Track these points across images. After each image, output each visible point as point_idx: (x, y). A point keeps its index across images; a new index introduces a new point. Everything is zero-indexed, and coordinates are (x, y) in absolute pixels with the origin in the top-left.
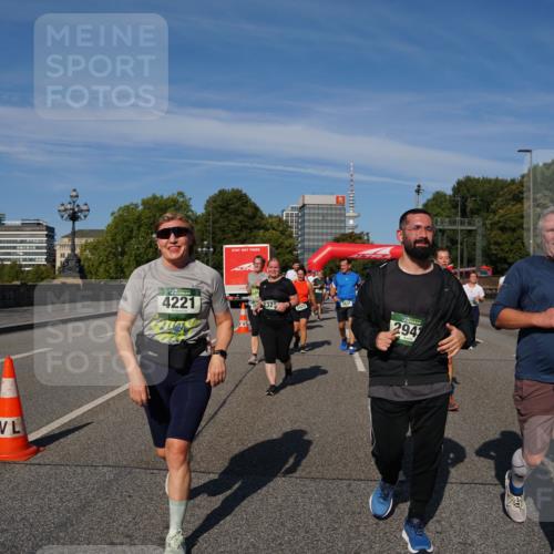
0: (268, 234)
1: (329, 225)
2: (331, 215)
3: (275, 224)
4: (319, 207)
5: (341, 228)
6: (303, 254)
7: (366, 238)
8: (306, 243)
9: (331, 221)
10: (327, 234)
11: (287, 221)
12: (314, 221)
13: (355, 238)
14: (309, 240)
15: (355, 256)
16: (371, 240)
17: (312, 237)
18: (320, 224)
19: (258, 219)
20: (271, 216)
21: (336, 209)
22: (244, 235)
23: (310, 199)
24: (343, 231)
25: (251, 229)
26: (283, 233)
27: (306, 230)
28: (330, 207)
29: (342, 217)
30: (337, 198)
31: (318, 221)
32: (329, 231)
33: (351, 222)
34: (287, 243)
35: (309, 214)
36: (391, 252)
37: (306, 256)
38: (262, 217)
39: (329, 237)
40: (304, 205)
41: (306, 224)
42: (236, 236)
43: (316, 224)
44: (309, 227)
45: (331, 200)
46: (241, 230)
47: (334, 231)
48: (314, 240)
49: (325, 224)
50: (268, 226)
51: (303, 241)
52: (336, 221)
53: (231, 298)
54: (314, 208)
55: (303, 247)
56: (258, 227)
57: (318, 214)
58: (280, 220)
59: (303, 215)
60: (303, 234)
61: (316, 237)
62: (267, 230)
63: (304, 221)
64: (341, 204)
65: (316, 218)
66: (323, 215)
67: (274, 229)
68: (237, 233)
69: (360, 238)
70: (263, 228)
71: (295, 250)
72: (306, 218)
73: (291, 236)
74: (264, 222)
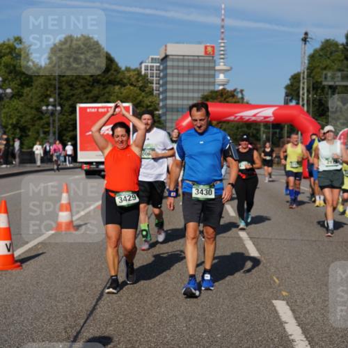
0: (125, 91)
1: (196, 80)
2: (199, 68)
3: (133, 79)
4: (183, 58)
5: (209, 84)
6: (165, 114)
7: (240, 96)
8: (169, 102)
9: (199, 76)
10: (193, 91)
11: (146, 75)
12: (178, 75)
13: (226, 96)
14: (172, 98)
15: (232, 118)
16: (246, 99)
17: (175, 94)
18: (186, 79)
19: (112, 72)
20: (128, 69)
21: (204, 61)
22: (95, 91)
23: (174, 49)
24: (212, 88)
25: (104, 84)
26: (142, 89)
27: (169, 87)
28: (197, 59)
29: (211, 72)
30: (206, 47)
31: (183, 75)
32: (196, 87)
33: (222, 77)
34: (147, 101)
35: (173, 67)
36: (274, 113)
37: (169, 117)
38: (118, 70)
39: (196, 95)
40: (166, 56)
41: (169, 79)
42: (86, 92)
43: (180, 79)
44: (172, 83)
45: (198, 50)
46: (92, 86)
47: (201, 87)
48: (178, 98)
49: (191, 79)
50: (125, 81)
51: (165, 99)
52: (204, 76)
53: (86, 167)
54: (178, 60)
55: (165, 106)
56: (113, 82)
57: (183, 68)
58: (139, 73)
59: (166, 68)
60: (165, 91)
61: (180, 94)
62: (124, 85)
63: (166, 76)
64: (210, 55)
65: (181, 72)
66: (189, 68)
67: (131, 85)
68: (88, 88)
69: (233, 96)
70: (118, 83)
71: (157, 110)
72: (169, 71)
73: (151, 93)
74: (120, 76)
